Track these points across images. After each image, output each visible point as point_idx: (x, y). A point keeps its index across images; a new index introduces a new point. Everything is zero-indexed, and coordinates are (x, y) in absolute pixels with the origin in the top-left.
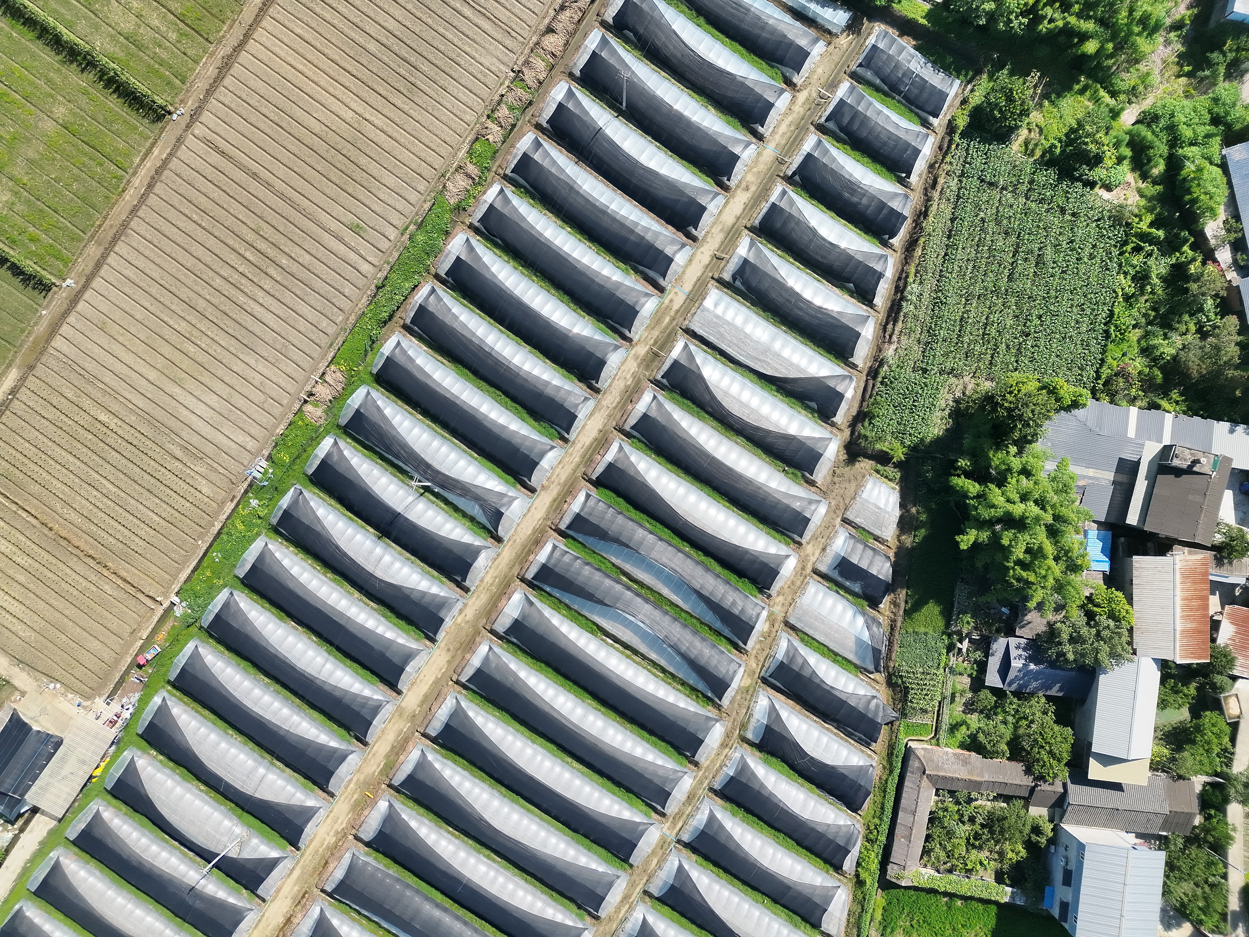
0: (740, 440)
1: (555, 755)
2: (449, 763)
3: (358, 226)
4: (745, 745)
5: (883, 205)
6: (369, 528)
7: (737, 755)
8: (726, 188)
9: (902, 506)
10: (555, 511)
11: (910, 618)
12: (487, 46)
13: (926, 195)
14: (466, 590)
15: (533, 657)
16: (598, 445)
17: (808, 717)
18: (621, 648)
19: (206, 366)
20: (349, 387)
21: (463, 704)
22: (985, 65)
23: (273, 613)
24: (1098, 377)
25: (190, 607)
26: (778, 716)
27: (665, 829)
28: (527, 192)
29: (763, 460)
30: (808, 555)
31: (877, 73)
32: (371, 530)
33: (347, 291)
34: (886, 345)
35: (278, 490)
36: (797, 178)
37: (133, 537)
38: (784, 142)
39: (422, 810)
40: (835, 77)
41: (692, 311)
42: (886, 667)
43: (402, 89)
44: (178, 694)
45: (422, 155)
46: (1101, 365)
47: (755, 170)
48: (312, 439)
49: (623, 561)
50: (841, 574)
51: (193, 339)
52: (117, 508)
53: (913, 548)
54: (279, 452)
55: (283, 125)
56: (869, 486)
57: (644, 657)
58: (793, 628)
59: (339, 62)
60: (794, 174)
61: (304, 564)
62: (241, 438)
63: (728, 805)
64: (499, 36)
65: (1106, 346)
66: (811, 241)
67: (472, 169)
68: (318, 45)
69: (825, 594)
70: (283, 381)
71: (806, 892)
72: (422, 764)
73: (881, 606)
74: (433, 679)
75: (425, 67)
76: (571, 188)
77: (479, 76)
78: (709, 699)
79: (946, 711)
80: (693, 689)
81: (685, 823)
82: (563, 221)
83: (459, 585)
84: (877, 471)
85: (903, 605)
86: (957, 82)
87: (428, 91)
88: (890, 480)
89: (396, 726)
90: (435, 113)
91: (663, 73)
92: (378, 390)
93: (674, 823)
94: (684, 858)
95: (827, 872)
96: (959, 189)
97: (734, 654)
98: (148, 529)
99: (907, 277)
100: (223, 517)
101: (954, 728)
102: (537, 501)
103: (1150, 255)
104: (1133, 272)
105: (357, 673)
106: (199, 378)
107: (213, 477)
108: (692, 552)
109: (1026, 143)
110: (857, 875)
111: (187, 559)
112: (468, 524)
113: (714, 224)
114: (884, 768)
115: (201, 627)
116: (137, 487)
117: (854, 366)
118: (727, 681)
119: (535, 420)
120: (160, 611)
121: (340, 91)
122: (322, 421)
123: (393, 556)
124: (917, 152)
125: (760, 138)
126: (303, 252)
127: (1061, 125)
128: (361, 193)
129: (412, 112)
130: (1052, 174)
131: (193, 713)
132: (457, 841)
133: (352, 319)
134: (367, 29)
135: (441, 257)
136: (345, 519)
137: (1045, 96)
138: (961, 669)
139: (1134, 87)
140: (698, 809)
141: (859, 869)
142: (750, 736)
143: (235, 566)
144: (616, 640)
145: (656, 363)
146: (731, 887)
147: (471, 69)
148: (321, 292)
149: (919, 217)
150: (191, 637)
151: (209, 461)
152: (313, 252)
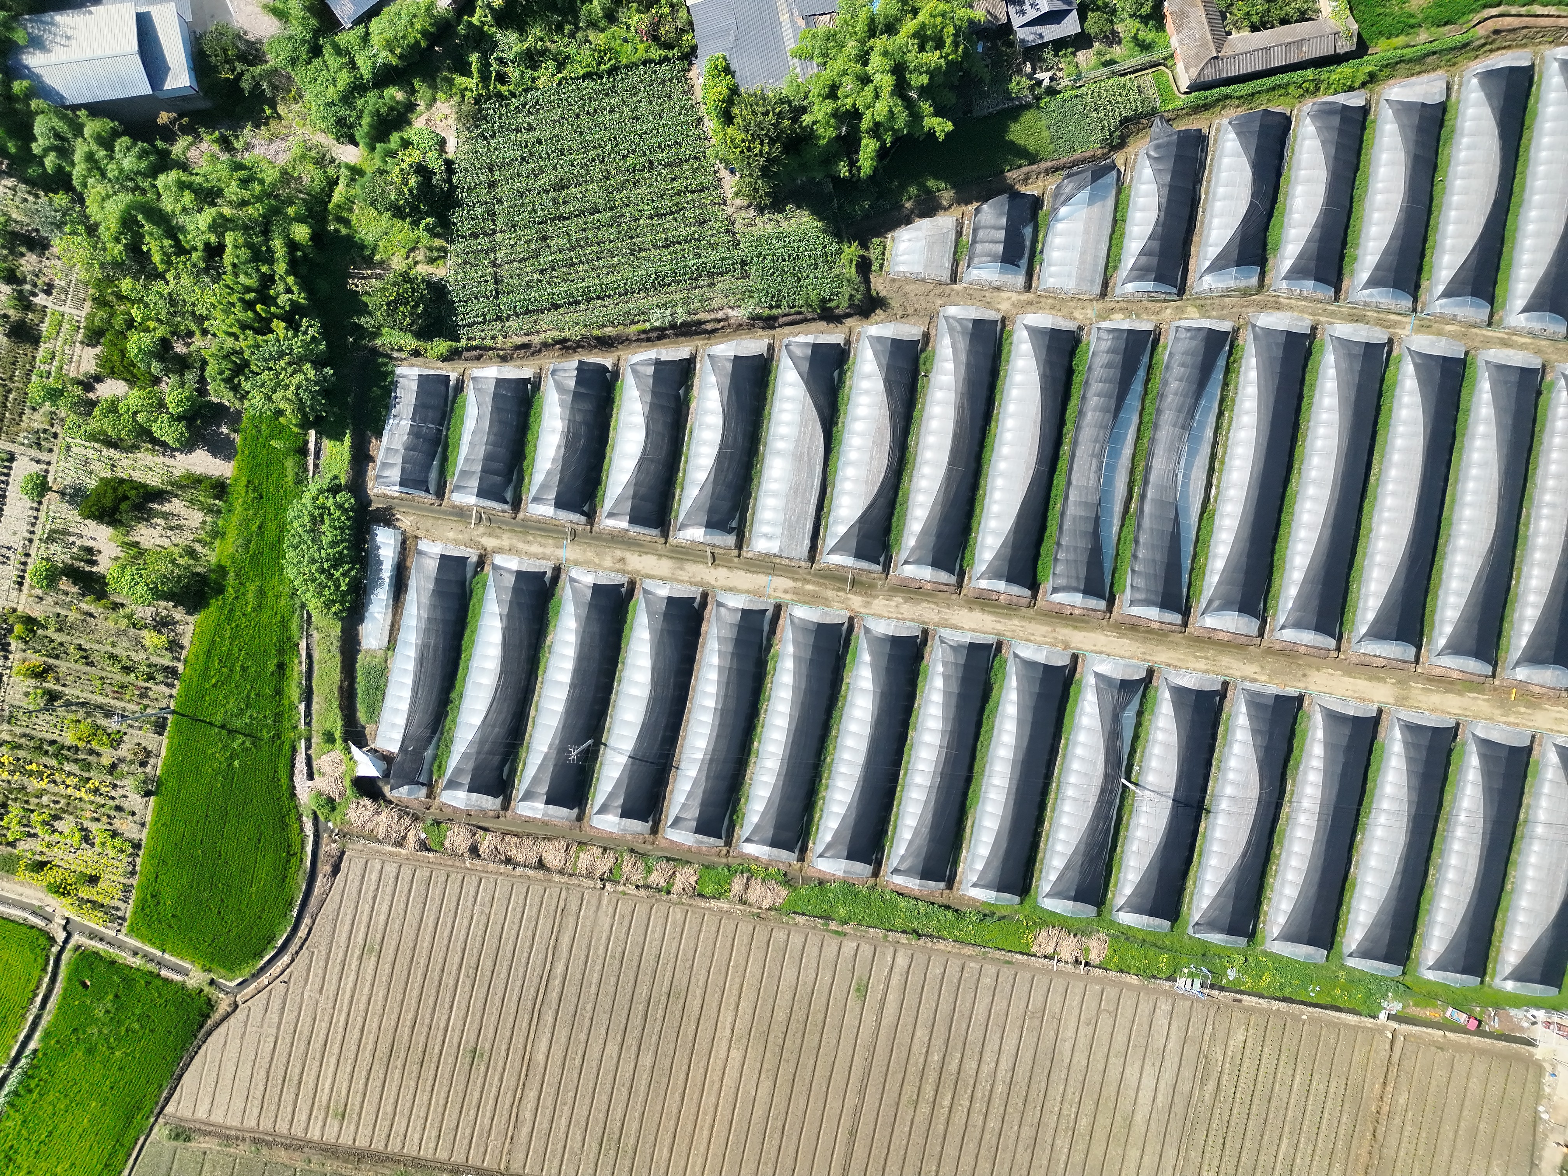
0: (911, 441)
1: (1375, 498)
2: (1437, 618)
3: (858, 990)
4: (1266, 281)
5: (577, 395)
6: (1202, 829)
7: (1284, 284)
8: (632, 584)
9: (908, 221)
10: (1087, 622)
11: (1037, 155)
12: (588, 929)
13: (540, 351)
14: (1225, 684)
15: (1271, 573)
16: (987, 605)
17: (1202, 223)
18: (1216, 475)
19: (1096, 1097)
20: (1049, 920)
21: (1363, 630)
22: (365, 347)
23: (1351, 897)
24: (666, 59)
25: (1385, 996)
26: (1219, 257)
27: (1407, 332)
28: (734, 811)
29: (924, 404)
30: (1013, 304)
31: (429, 467)
32: (1203, 825)
33: (938, 971)
34: (732, 321)
35: (1205, 953)
36: (586, 508)
37: (1331, 1095)
38: (551, 541)
39: (1506, 625)
40: (451, 514)
41: (787, 562)
42: (1105, 156)
43: (680, 1006)
44: (1490, 966)
45: (744, 950)
46: (651, 61)
47: (597, 560)
48: (1127, 939)
49: (1112, 517)
50: (1021, 257)
51: (1072, 1124)
52: (1305, 1128)
53: (953, 187)
54: (1160, 970)
55: (780, 1124)
56: (902, 268)
57: (1215, 443)
58: (1105, 284)
59: (680, 1090)
60: (583, 513)
61: (1277, 886)
62: (1161, 1021)
63: (1346, 270)
64: (571, 920)
65: (626, 67)
66: (652, 461)
67: (737, 885)
68: (673, 1123)
69: (1049, 265)
70: (1074, 1001)
71: (1412, 136)
72: (1455, 648)
73: (1036, 193)
74: (1346, 679)
75: (643, 990)
76: (711, 761)
77: (626, 923)
78: (1232, 347)
79: (1127, 64)
80: (1227, 371)
81: (1389, 312)
82: (749, 754)
83: (1223, 694)
84: (881, 266)
85: (1025, 169)
86: (399, 371)
87: (668, 974)
88: (885, 248)
89: (1420, 698)
90: (690, 957)
91: (532, 713)
92: (1037, 887)
93: (1395, 325)
94: (1431, 295)
95: (1374, 122)
96: (517, 315)
97: (1167, 340)
98: (1314, 1083)
99: (644, 332)
100: (1264, 1003)
101: (1145, 47)
102: (1085, 647)
103: (501, 61)
104: (529, 72)
105: (1378, 770)
106: (1113, 1099)
107: (1221, 1034)
108: (1067, 440)
109: (432, 261)
110: (1363, 85)
111: (1330, 1024)
112: (1147, 716)
113: (678, 581)
114: (1224, 107)
115: (1404, 973)
116: (1271, 1116)
117: (771, 348)
118: (1202, 335)
119: (991, 689)
120: (1404, 1028)
121: (713, 1076)
122: (1102, 935)
123: (1223, 787)
124: (500, 382)
125: (557, 571)
126: (915, 1040)
127: (395, 229)
128: (818, 1003)
129: (701, 983)
130: (458, 216)
131: (1506, 939)
132: (1525, 569)
133: (968, 950)
134: (628, 1075)
135: (852, 879)
136: (1204, 861)
137: (369, 262)
138: (1072, 69)
139: (315, 163)
140: (1366, 304)
141: (1357, 85)
142: (1254, 281)
143: (1315, 965)
144: (1209, 485)
145: (864, 578)
146: (1441, 226)
147: (622, 936)
148: (952, 1000)
149: (568, 348)
150: (1419, 980)
151: (1205, 1047)
152: (910, 1028)
